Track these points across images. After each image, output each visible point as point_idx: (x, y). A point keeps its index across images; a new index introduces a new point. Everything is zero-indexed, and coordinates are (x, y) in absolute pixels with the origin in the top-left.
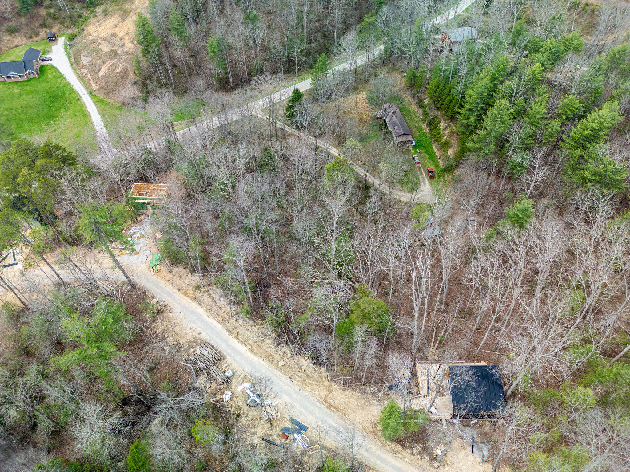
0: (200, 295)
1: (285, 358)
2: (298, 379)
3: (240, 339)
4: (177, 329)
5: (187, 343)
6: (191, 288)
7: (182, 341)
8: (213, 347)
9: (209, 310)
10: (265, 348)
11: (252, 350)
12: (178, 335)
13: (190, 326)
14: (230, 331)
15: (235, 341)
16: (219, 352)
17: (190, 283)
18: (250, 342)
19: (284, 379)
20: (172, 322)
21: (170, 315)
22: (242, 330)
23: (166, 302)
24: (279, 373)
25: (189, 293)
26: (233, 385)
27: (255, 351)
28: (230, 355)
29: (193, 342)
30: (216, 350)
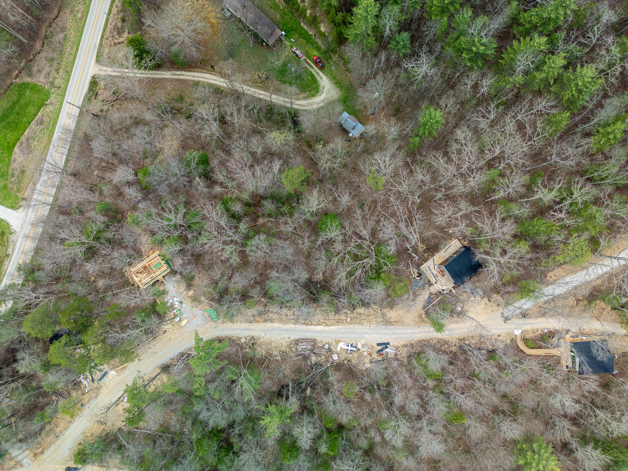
0: (267, 316)
1: (348, 315)
2: (364, 321)
3: (315, 323)
4: (274, 344)
5: (287, 348)
6: (256, 317)
7: (283, 349)
8: (304, 339)
9: (281, 321)
10: (333, 318)
12: (277, 347)
13: (279, 338)
14: (305, 324)
15: (313, 326)
16: (310, 339)
17: (253, 314)
18: (322, 321)
19: (357, 327)
20: (267, 343)
21: (261, 341)
22: (311, 318)
23: (251, 335)
24: (352, 326)
25: (259, 320)
26: (334, 350)
27: (328, 324)
28: (318, 336)
29: (290, 344)
30: (307, 339)
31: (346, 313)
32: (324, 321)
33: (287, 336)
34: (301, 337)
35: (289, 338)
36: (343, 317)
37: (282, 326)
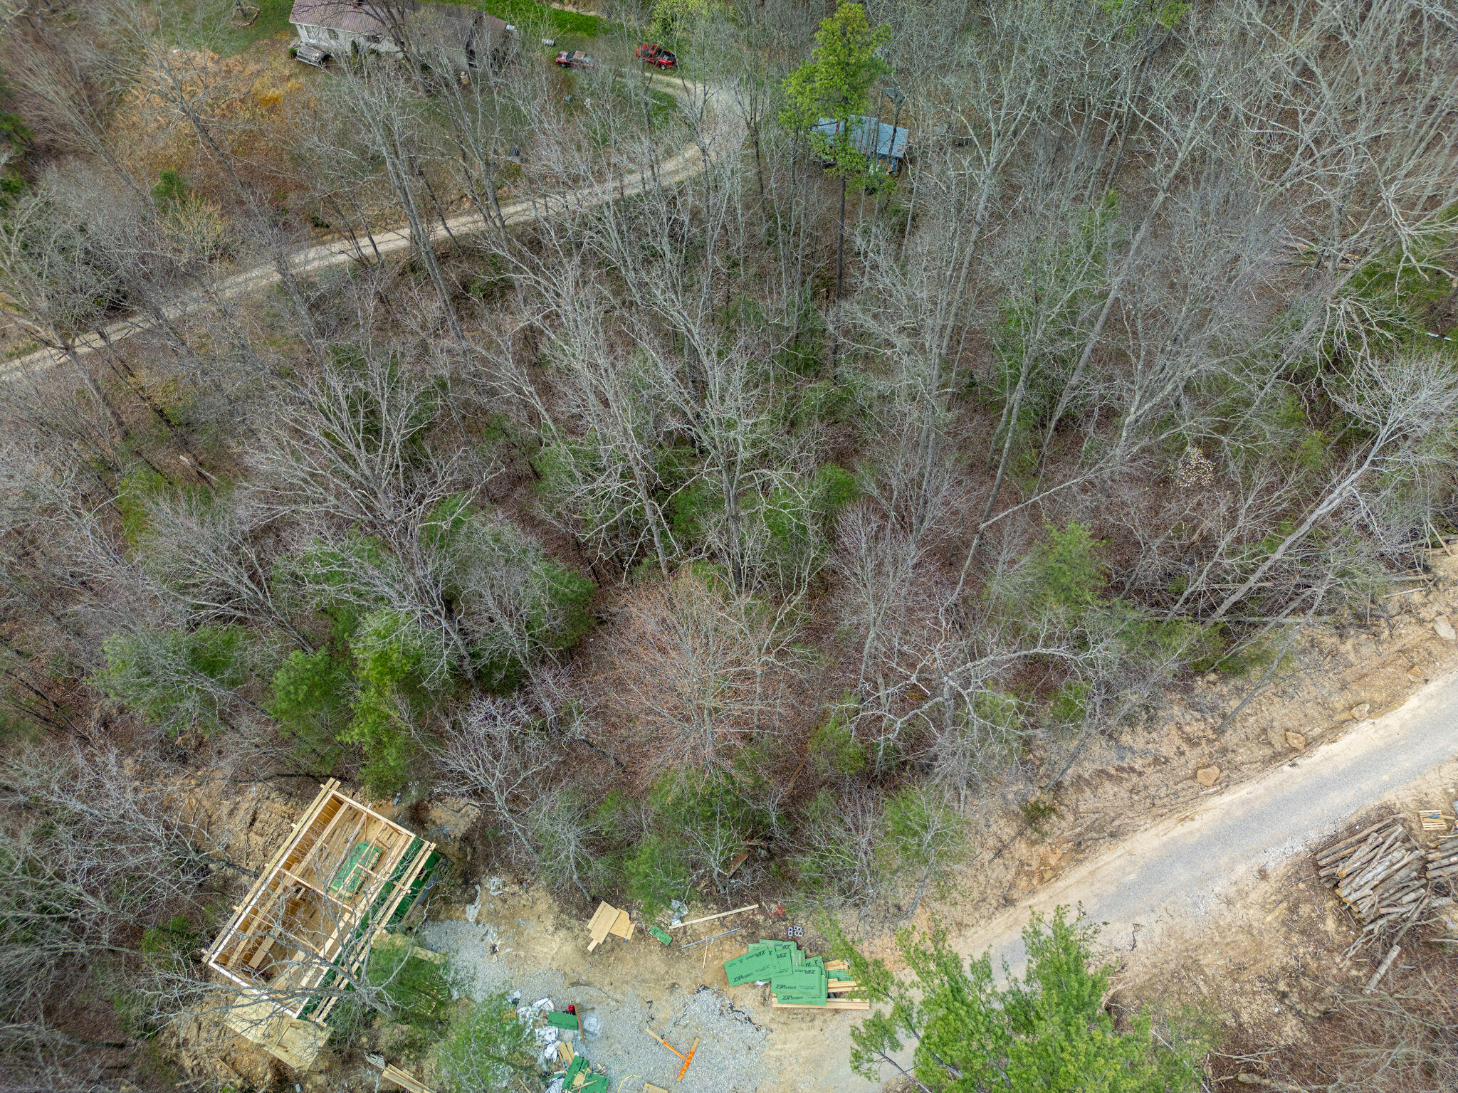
1: (1424, 613)
3: (1317, 731)
5: (1295, 939)
7: (1278, 957)
8: (1334, 840)
9: (1156, 808)
10: (1376, 661)
11: (1377, 709)
15: (1323, 750)
16: (1364, 822)
17: (992, 842)
18: (1339, 701)
21: (1137, 973)
27: (1379, 698)
28: (1386, 787)
30: (1351, 830)
31: (1407, 609)
32: (1348, 697)
33: (1241, 870)
35: (1263, 875)
36: (1410, 634)
37: (1180, 830)
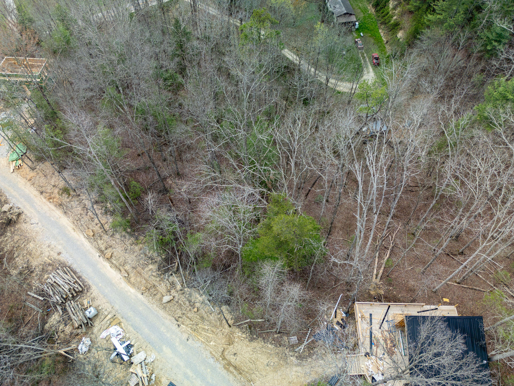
0: (68, 200)
1: (173, 291)
2: (188, 322)
3: (114, 262)
4: (31, 246)
5: (41, 267)
6: (56, 191)
7: (34, 263)
8: (75, 273)
9: (77, 221)
10: (146, 277)
11: (128, 278)
12: (30, 254)
13: (47, 242)
14: (102, 252)
15: (107, 265)
16: (83, 281)
17: (57, 183)
18: (127, 267)
19: (167, 322)
20: (26, 236)
22: (118, 251)
23: (22, 209)
24: (162, 313)
25: (54, 198)
26: (95, 330)
27: (132, 280)
29: (50, 265)
31: (173, 284)
32: (130, 270)
33: (60, 247)
34: (74, 266)
35: (59, 254)
36: (162, 288)
37: (70, 229)
